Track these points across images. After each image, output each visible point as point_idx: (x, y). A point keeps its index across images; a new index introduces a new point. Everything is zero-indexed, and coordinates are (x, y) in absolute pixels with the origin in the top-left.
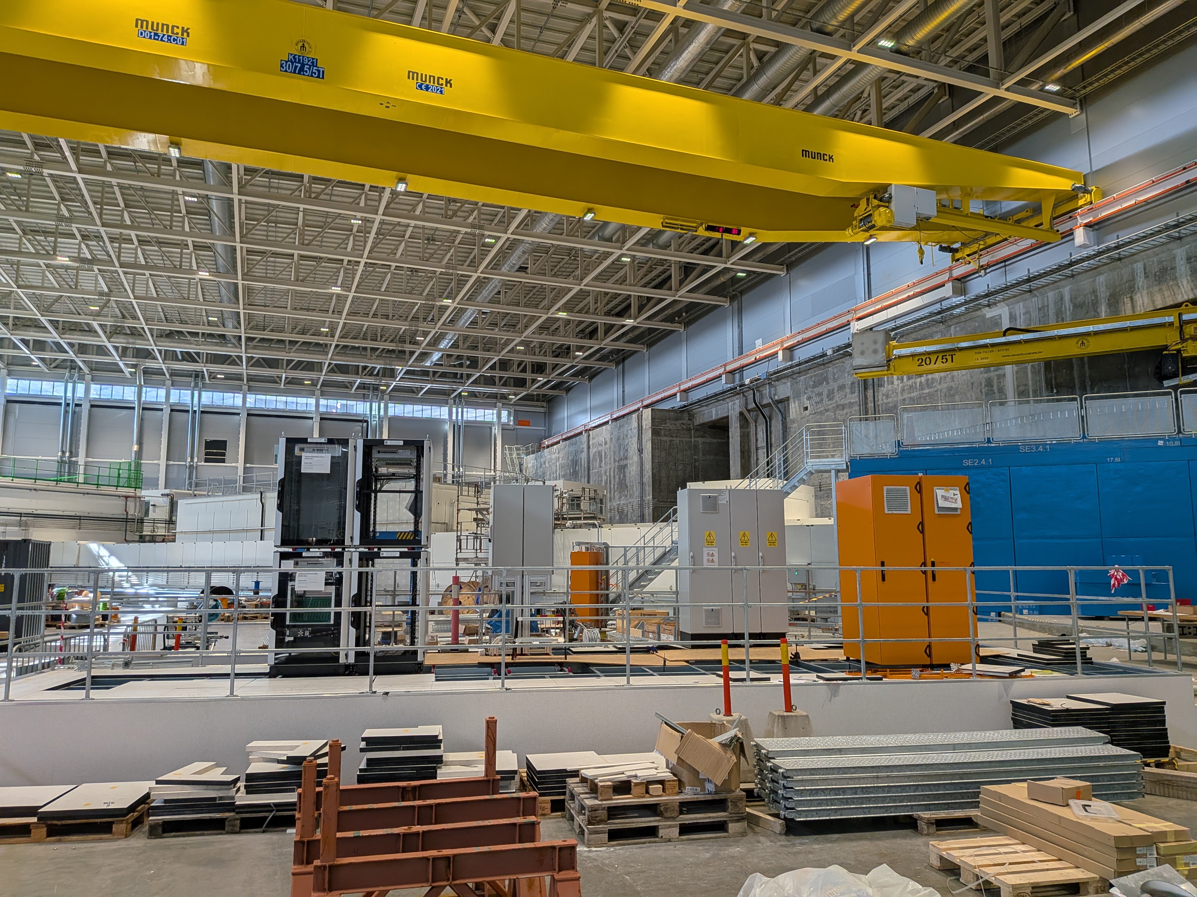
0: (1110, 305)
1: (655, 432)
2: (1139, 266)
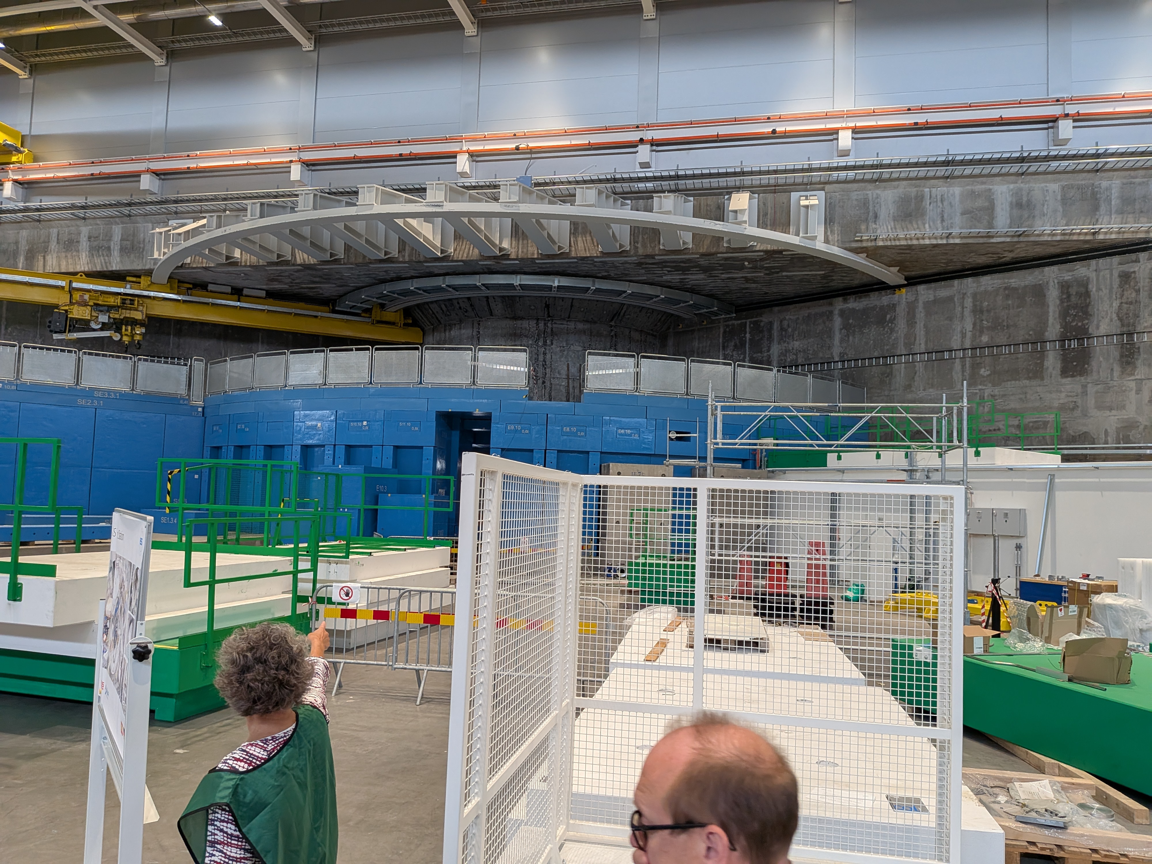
0: (27, 259)
2: (54, 232)
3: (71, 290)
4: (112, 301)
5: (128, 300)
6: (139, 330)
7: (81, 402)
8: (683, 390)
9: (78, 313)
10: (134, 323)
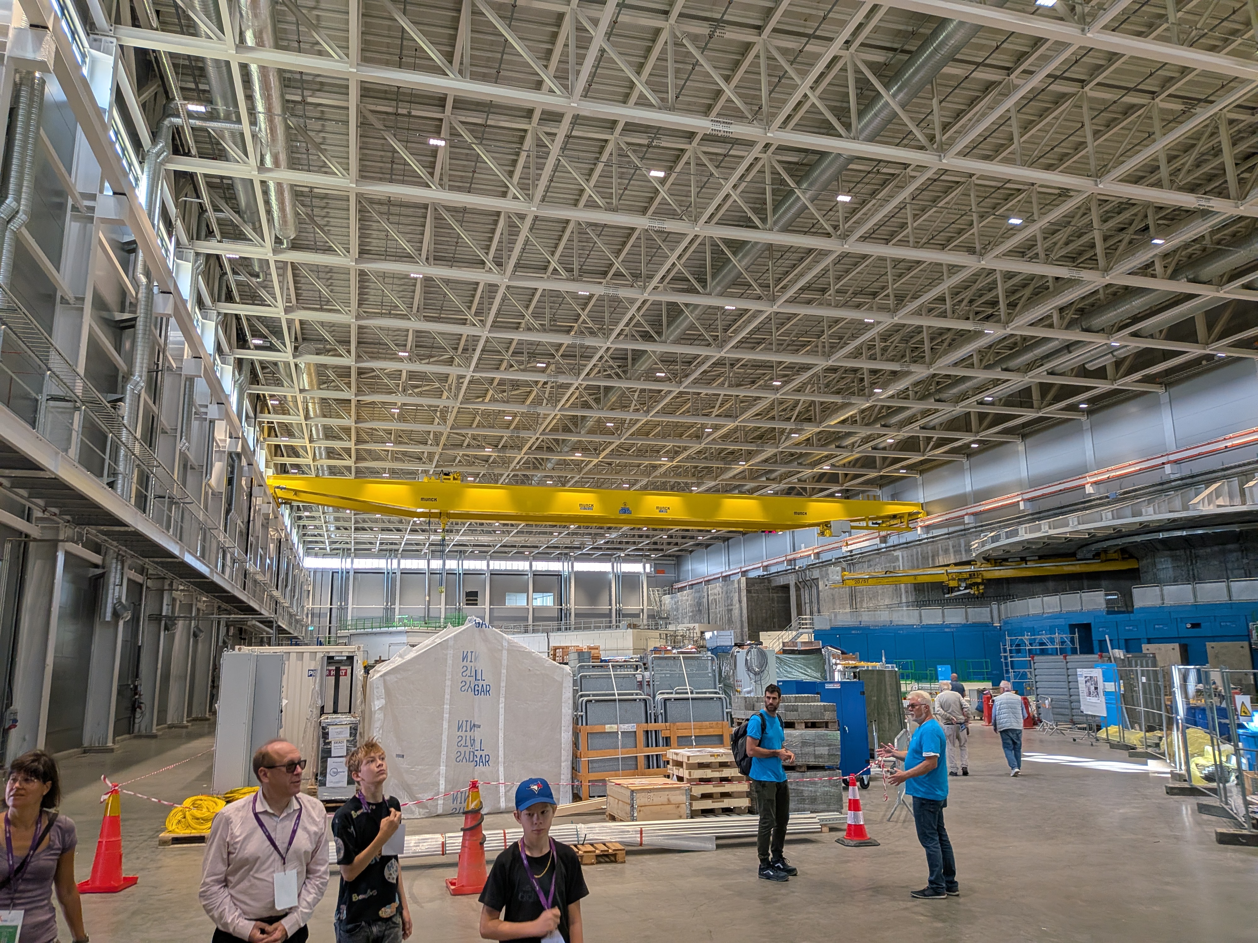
1: (748, 591)
3: (948, 574)
4: (965, 576)
5: (972, 575)
6: (981, 587)
7: (947, 630)
8: (1192, 601)
9: (953, 584)
10: (977, 584)
